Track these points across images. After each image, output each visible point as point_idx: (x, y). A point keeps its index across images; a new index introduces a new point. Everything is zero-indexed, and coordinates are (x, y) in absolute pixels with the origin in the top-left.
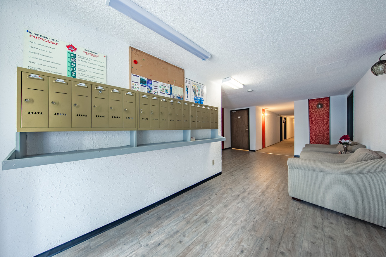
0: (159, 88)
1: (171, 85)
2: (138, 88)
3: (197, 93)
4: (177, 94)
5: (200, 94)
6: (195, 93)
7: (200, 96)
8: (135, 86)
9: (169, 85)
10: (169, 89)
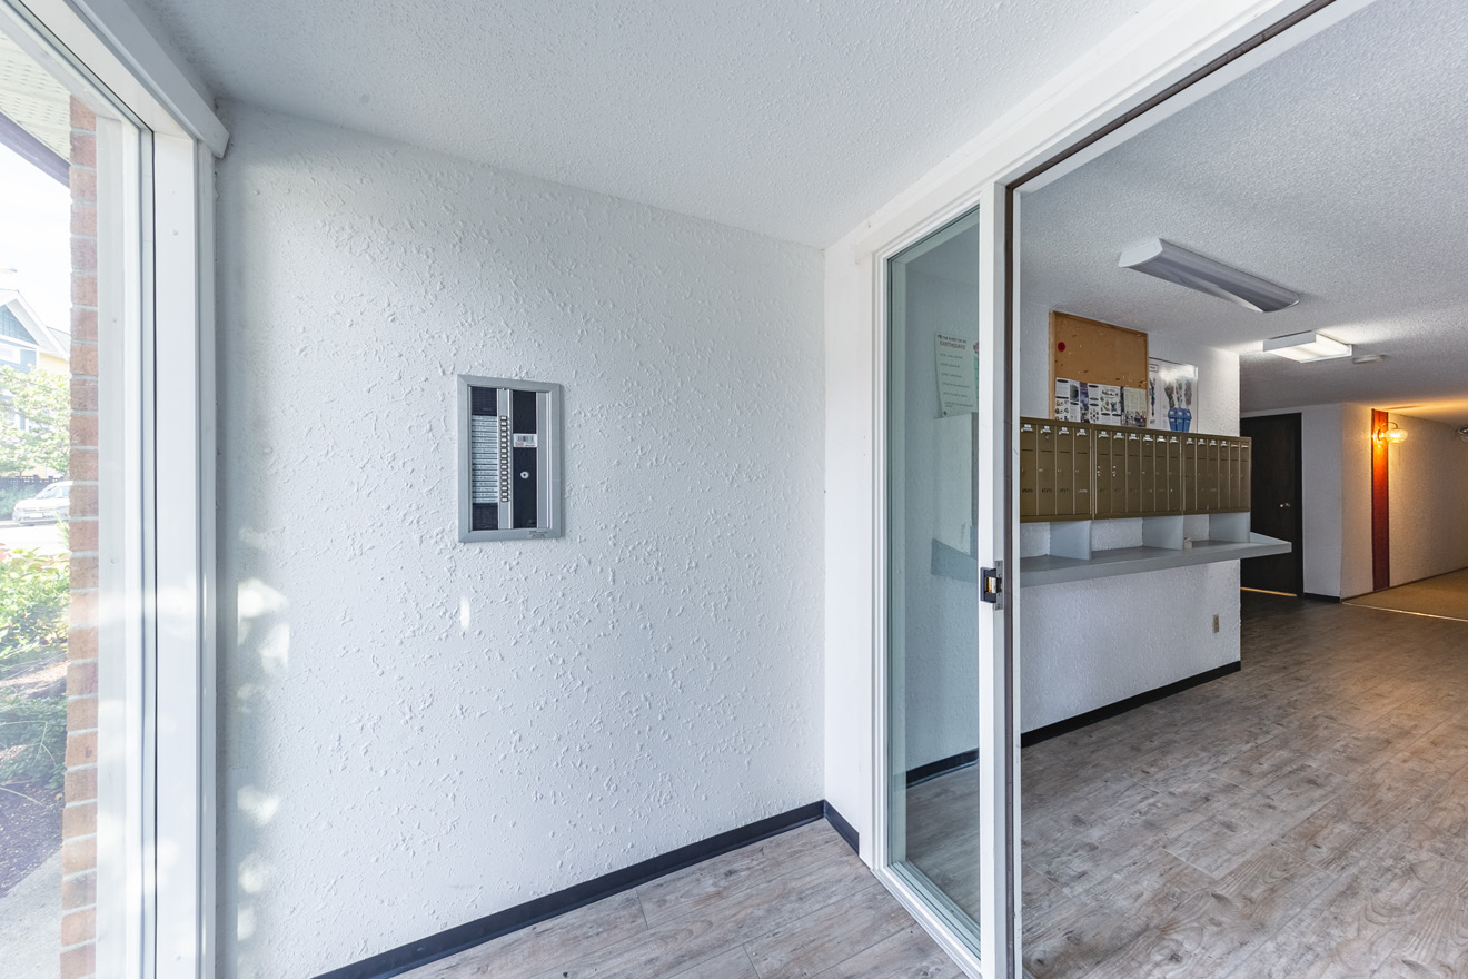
0: (1099, 402)
1: (1122, 388)
2: (1066, 410)
3: (1175, 396)
4: (1134, 411)
5: (1183, 398)
6: (1170, 398)
7: (1184, 406)
8: (1060, 408)
9: (1117, 389)
10: (1117, 399)
